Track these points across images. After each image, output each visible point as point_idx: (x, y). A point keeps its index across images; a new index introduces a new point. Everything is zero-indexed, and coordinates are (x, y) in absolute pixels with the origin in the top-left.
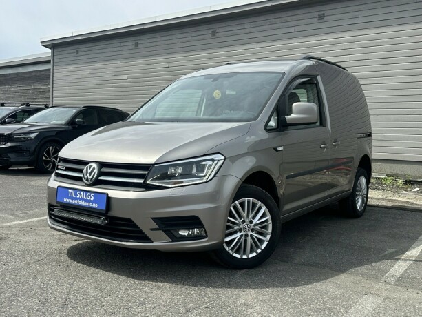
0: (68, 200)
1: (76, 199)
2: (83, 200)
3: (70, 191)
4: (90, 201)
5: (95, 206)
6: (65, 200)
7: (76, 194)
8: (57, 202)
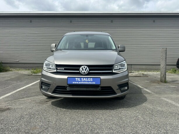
0: (75, 83)
1: (81, 81)
2: (86, 81)
3: (76, 78)
4: (90, 81)
5: (94, 83)
6: (73, 83)
7: (81, 79)
8: (68, 84)
